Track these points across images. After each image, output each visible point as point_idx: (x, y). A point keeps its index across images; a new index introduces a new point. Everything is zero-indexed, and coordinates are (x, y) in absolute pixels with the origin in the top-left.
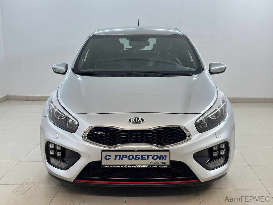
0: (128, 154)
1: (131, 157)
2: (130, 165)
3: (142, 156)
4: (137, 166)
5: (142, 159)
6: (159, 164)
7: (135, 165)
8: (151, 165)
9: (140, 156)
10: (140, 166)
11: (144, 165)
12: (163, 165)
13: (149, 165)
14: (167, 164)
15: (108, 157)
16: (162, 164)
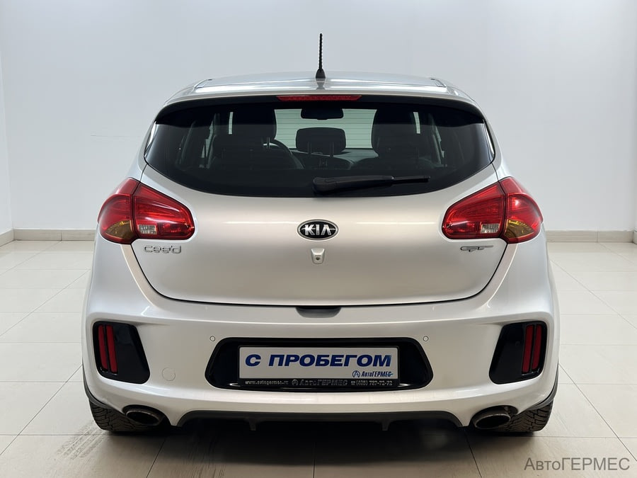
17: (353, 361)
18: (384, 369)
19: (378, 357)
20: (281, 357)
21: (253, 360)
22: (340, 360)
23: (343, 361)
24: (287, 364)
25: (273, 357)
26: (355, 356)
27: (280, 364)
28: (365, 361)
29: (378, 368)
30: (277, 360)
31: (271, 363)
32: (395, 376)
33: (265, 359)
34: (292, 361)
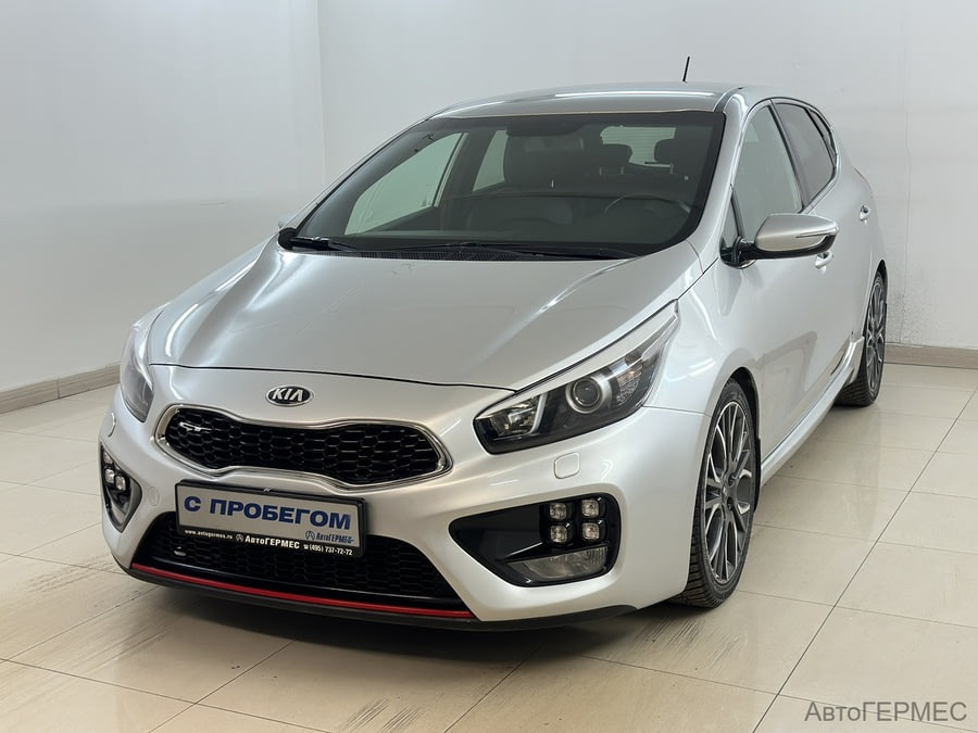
0: (246, 499)
1: (253, 511)
2: (252, 536)
3: (283, 509)
4: (269, 541)
5: (282, 520)
6: (331, 542)
7: (264, 537)
8: (308, 543)
9: (276, 508)
10: (278, 542)
11: (289, 540)
12: (340, 546)
13: (302, 543)
14: (352, 544)
15: (193, 504)
16: (338, 542)
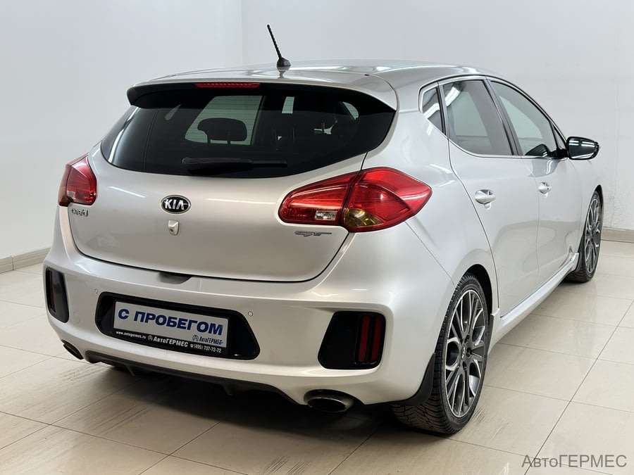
17: (194, 326)
18: (216, 337)
19: (213, 325)
20: (143, 314)
21: (124, 314)
22: (184, 324)
23: (187, 325)
24: (146, 321)
25: (138, 313)
26: (196, 322)
27: (142, 321)
28: (203, 327)
29: (212, 336)
30: (140, 316)
31: (136, 319)
32: (224, 345)
33: (132, 315)
34: (151, 319)
